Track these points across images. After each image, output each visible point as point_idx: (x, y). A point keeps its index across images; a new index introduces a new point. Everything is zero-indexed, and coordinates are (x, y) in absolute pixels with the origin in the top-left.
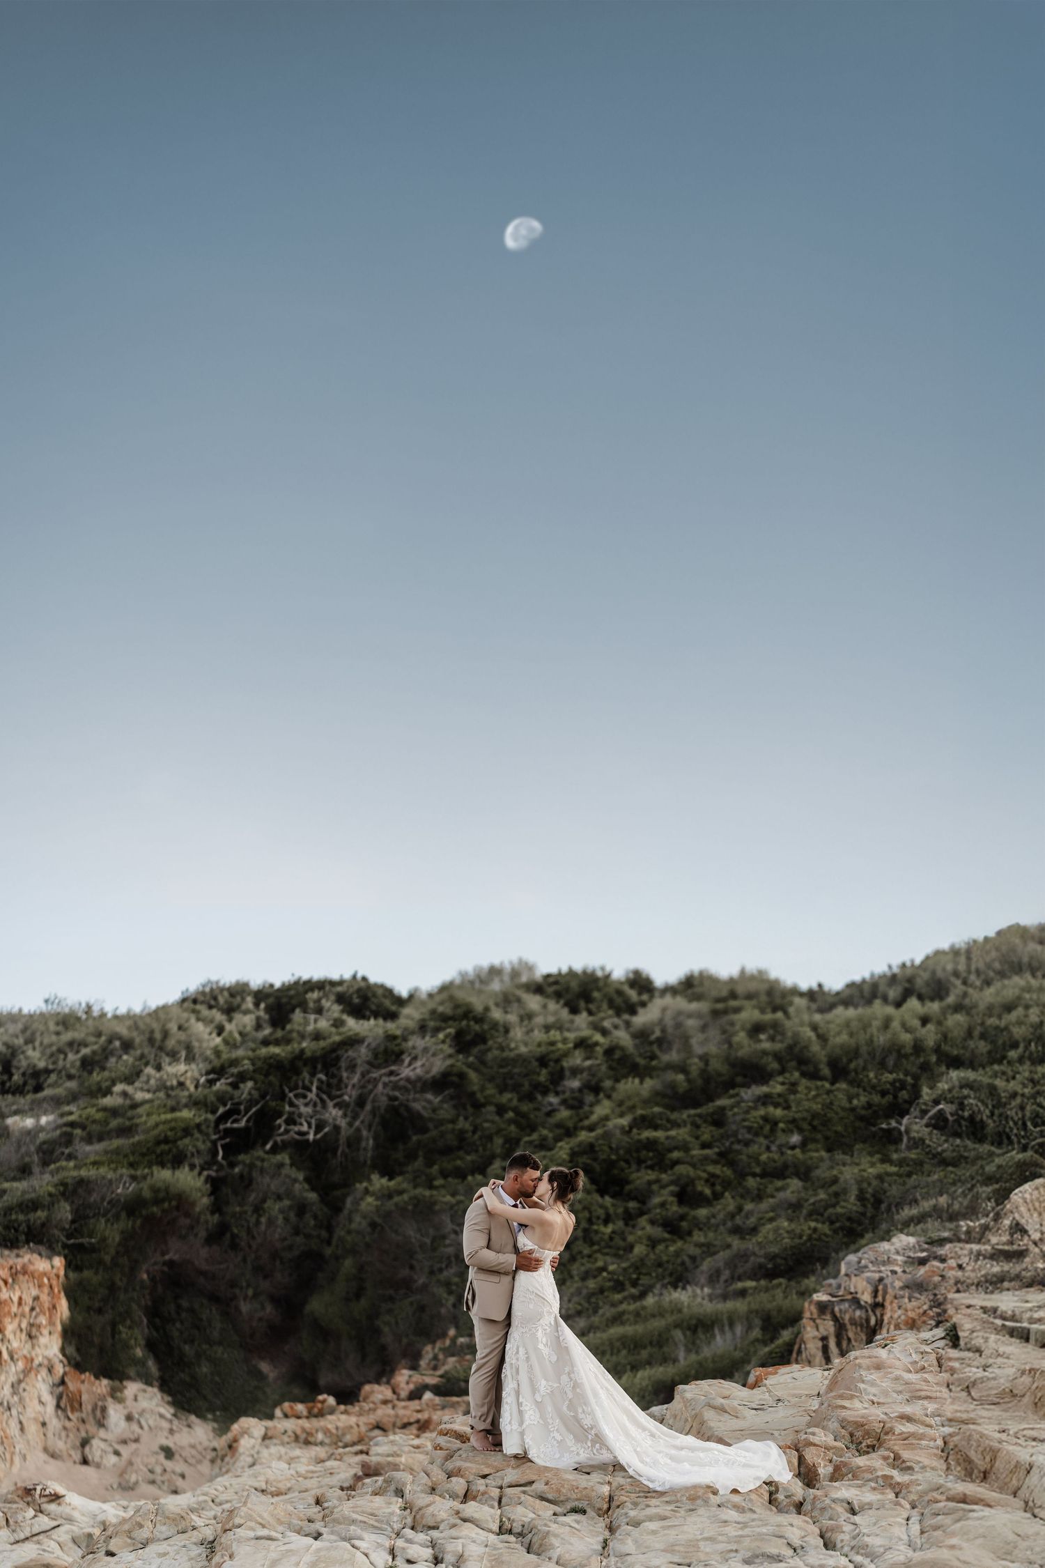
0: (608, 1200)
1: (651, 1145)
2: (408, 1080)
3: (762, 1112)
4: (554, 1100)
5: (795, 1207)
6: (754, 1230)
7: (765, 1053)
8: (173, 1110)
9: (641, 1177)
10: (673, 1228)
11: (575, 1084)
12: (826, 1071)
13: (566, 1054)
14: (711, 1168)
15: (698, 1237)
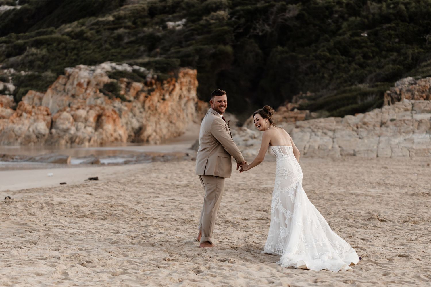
0: (344, 57)
1: (356, 41)
2: (288, 17)
3: (388, 32)
4: (330, 21)
5: (394, 61)
6: (383, 67)
7: (391, 13)
8: (222, 26)
9: (354, 51)
10: (362, 66)
11: (336, 16)
12: (408, 19)
13: (334, 6)
14: (373, 49)
15: (368, 68)
